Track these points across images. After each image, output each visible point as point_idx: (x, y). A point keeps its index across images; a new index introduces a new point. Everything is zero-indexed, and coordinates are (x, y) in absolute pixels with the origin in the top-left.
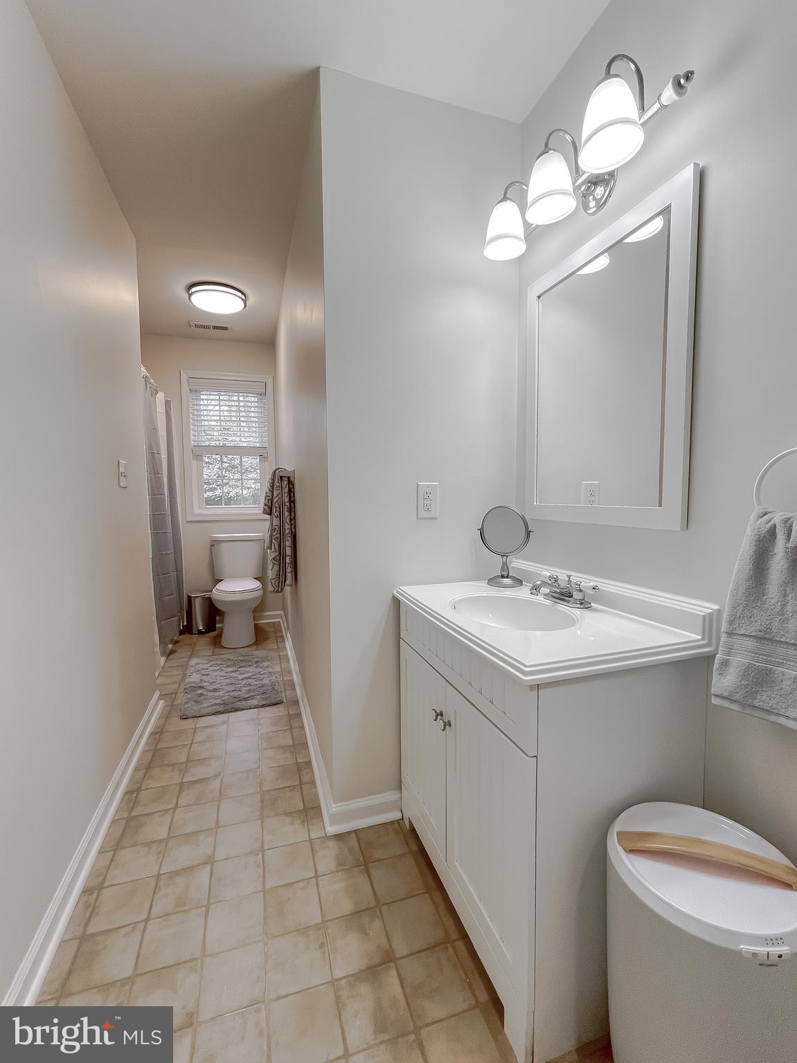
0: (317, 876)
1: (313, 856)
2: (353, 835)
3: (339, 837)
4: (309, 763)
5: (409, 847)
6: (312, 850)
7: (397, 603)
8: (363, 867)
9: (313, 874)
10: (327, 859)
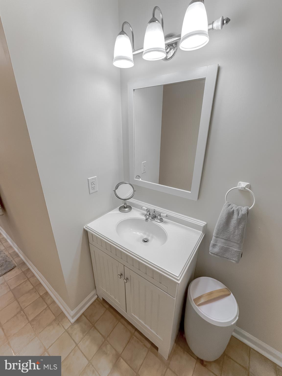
0: (77, 344)
1: (71, 337)
2: (83, 316)
3: (78, 321)
4: (47, 293)
5: (105, 307)
6: (69, 334)
7: (86, 232)
8: (93, 328)
9: (75, 345)
10: (77, 333)
